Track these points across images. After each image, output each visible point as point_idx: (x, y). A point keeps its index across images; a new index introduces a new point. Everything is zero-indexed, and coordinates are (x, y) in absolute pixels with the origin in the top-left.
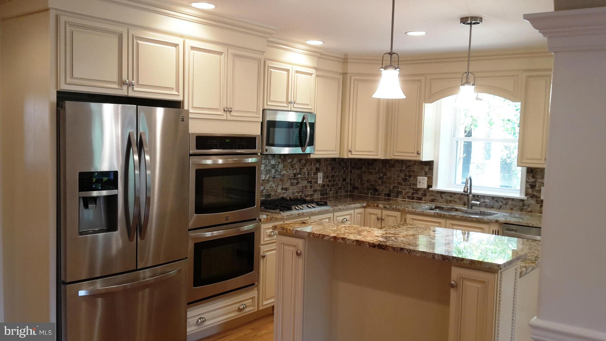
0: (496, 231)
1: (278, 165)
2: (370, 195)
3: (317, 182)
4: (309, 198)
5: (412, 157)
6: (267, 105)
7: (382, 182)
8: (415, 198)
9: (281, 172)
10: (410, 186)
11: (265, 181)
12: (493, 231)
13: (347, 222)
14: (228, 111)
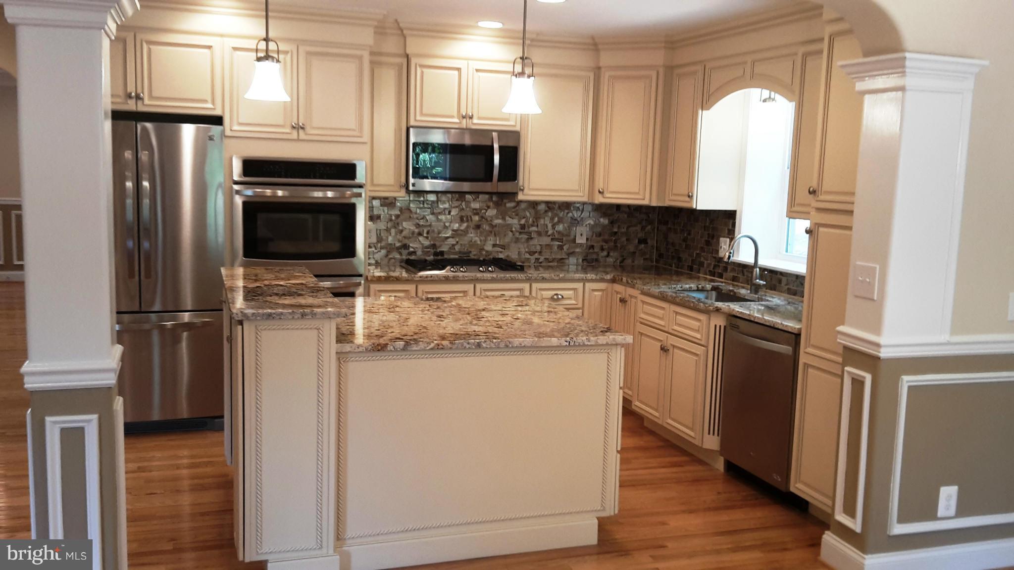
0: (720, 326)
1: (486, 210)
2: (674, 268)
3: (575, 241)
4: (556, 264)
5: (679, 202)
6: (416, 120)
7: (687, 247)
8: (716, 274)
9: (491, 221)
10: (712, 254)
11: (460, 232)
12: (716, 326)
13: (563, 299)
14: (298, 128)
